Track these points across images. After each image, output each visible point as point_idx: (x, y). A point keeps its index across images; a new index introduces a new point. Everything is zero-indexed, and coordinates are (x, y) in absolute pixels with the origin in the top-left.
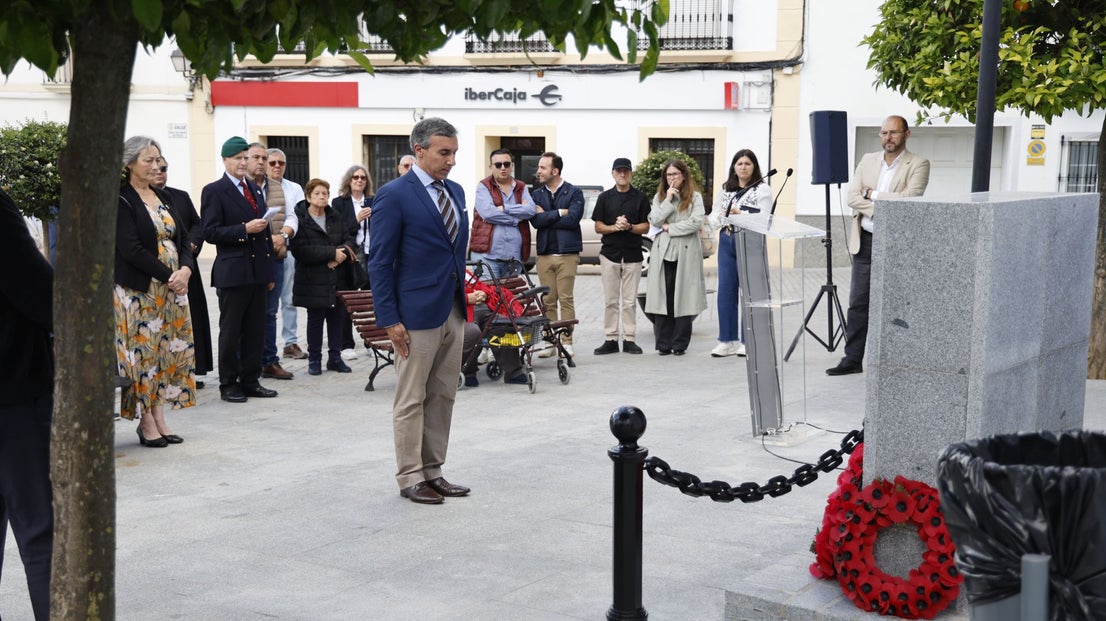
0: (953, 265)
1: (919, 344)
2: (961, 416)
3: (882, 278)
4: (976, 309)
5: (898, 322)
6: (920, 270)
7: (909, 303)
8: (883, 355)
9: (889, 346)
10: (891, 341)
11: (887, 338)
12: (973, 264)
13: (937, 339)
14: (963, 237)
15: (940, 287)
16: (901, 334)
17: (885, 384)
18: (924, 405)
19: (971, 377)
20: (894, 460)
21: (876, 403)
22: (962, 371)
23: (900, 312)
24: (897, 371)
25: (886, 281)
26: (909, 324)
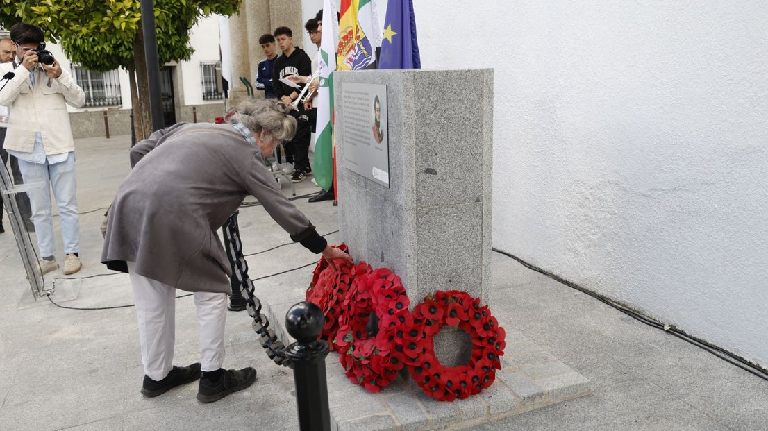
0: (468, 119)
1: (445, 186)
2: (479, 233)
3: (413, 137)
4: (485, 151)
5: (430, 171)
6: (443, 126)
7: (436, 155)
8: (418, 200)
9: (422, 192)
10: (424, 187)
11: (420, 185)
12: (481, 116)
13: (459, 179)
14: (474, 97)
15: (459, 137)
16: (432, 180)
17: (421, 222)
18: (452, 232)
19: (484, 203)
20: (432, 279)
21: (415, 240)
22: (478, 200)
23: (430, 163)
24: (430, 210)
25: (417, 139)
26: (438, 171)
